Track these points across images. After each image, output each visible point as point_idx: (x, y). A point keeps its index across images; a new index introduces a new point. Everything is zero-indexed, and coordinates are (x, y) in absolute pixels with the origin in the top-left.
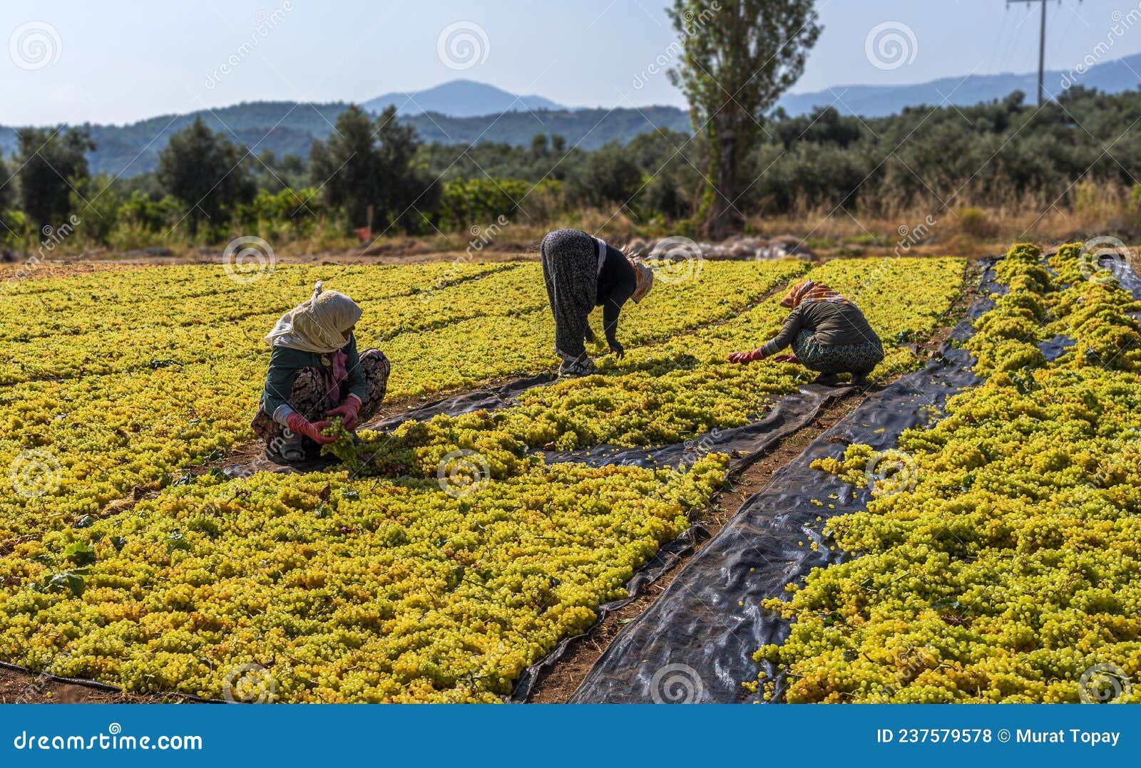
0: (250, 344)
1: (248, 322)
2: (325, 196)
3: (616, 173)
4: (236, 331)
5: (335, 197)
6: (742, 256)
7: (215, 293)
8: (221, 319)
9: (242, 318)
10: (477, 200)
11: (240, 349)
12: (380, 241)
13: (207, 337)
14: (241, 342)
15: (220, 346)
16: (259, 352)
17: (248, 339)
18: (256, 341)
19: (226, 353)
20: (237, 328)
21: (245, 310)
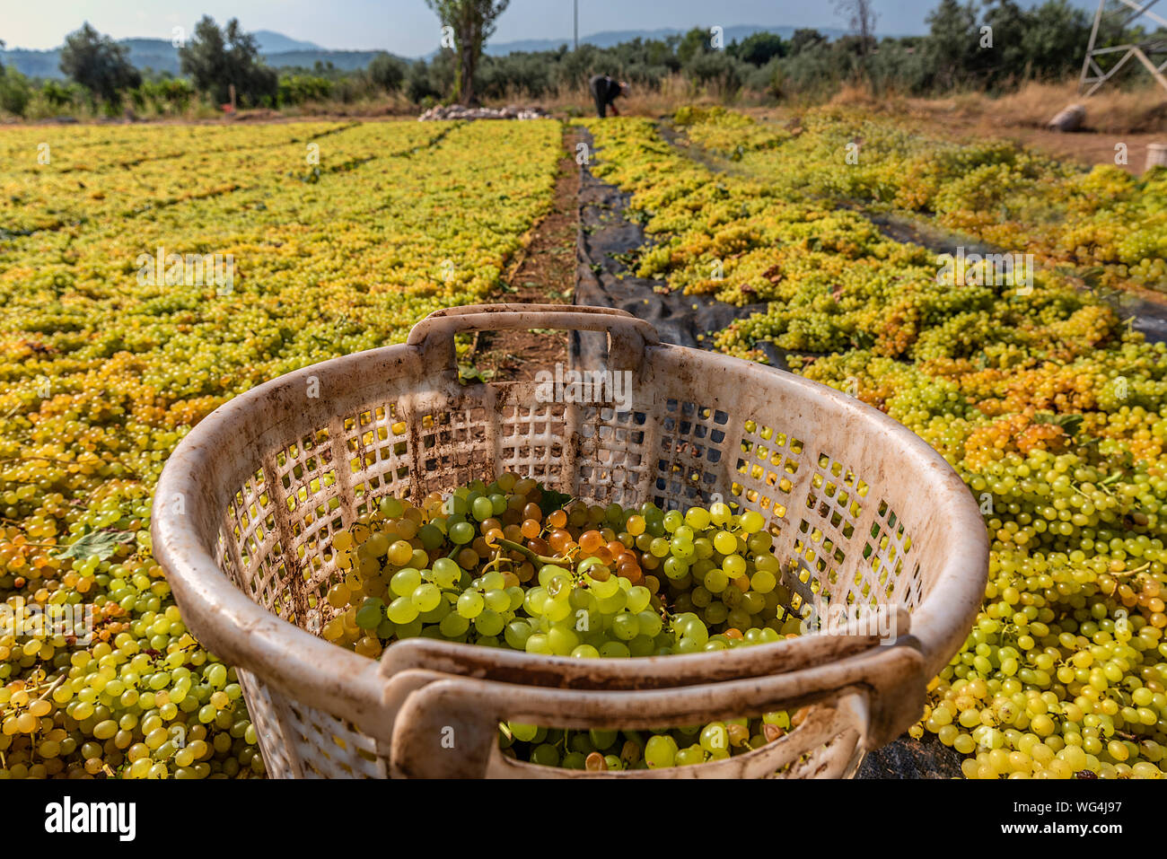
0: (146, 194)
1: (143, 167)
2: (195, 83)
3: (388, 73)
4: (123, 177)
5: (203, 85)
6: (510, 117)
7: (107, 143)
8: (112, 166)
9: (136, 164)
10: (300, 89)
11: (131, 202)
12: (242, 113)
13: (82, 186)
14: (132, 192)
15: (99, 198)
16: (160, 205)
17: (141, 186)
18: (153, 189)
19: (107, 208)
20: (129, 174)
21: (139, 156)
